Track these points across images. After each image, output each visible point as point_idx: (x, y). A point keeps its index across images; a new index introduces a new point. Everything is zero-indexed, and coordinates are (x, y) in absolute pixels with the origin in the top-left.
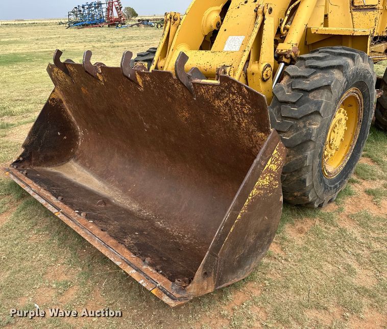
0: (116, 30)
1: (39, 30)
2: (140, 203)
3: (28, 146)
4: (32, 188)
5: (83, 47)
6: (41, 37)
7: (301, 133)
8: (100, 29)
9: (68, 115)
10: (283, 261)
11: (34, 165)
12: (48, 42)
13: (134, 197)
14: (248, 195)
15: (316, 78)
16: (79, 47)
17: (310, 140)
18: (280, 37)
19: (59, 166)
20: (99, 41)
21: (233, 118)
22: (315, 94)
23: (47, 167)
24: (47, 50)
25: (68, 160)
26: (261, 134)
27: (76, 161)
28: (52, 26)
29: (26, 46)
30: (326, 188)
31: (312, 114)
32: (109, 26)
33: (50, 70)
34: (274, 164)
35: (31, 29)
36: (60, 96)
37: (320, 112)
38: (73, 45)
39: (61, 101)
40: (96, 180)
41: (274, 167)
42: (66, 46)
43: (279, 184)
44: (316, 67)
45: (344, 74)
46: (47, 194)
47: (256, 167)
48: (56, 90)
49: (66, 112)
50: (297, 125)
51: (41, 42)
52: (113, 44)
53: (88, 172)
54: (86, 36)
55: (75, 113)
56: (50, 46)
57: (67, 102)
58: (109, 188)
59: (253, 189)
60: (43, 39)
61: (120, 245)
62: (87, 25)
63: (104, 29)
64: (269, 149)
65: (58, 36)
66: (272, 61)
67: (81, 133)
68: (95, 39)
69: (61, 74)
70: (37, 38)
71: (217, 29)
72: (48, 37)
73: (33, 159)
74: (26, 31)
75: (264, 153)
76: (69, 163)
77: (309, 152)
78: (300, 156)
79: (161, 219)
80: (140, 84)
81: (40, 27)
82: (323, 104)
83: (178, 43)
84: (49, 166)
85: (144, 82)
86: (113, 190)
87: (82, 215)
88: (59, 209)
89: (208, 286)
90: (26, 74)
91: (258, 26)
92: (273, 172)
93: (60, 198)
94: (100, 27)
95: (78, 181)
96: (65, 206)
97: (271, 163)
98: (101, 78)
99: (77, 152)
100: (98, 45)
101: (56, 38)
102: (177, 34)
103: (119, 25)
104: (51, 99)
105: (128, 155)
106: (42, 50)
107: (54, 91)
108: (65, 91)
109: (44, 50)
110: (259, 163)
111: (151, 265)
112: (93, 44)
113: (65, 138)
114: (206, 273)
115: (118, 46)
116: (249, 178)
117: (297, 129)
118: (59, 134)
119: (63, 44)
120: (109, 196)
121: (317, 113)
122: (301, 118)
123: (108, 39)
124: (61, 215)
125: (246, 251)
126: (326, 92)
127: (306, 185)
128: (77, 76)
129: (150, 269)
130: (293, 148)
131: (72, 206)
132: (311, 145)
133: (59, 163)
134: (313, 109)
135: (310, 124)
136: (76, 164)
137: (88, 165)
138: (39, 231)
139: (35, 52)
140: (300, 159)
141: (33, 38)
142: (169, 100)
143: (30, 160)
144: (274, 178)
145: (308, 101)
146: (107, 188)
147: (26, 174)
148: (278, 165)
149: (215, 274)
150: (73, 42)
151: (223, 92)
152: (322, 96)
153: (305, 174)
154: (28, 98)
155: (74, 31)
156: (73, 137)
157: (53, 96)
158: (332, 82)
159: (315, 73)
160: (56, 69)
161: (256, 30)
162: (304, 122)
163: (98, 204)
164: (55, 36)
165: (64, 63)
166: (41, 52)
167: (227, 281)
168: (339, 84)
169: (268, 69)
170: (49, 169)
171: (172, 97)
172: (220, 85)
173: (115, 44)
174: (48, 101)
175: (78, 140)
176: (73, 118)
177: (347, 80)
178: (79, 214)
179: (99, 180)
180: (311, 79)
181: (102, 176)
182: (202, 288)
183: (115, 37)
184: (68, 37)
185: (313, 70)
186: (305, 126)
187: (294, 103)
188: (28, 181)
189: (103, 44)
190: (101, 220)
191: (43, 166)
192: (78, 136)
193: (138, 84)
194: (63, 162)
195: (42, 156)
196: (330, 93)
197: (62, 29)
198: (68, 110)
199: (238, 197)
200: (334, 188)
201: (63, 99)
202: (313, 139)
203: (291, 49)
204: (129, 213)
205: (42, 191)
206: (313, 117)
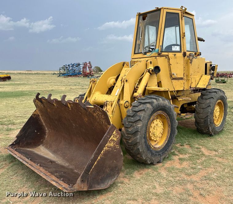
0: (88, 79)
1: (40, 77)
2: (70, 163)
3: (19, 137)
4: (17, 155)
5: (64, 88)
6: (40, 81)
7: (134, 128)
8: (78, 78)
9: (41, 122)
10: (127, 185)
11: (21, 147)
12: (44, 85)
13: (68, 161)
14: (102, 149)
15: (140, 107)
16: (62, 88)
17: (138, 131)
18: (135, 90)
19: (34, 148)
20: (75, 85)
21: (100, 120)
22: (140, 113)
23: (27, 148)
24: (42, 89)
25: (39, 145)
26: (109, 126)
27: (43, 146)
28: (49, 75)
29: (30, 87)
30: (152, 154)
31: (138, 120)
32: (84, 77)
33: (34, 101)
34: (115, 138)
35: (35, 77)
36: (39, 113)
37: (141, 119)
38: (59, 87)
39: (39, 115)
40: (51, 154)
41: (115, 139)
42: (54, 88)
43: (119, 146)
44: (141, 103)
45: (152, 105)
46: (24, 158)
47: (105, 138)
48: (37, 110)
49: (41, 121)
50: (133, 125)
51: (40, 85)
52: (83, 87)
53: (48, 150)
54: (69, 82)
55: (45, 121)
56: (45, 87)
57: (42, 116)
58: (57, 157)
59: (105, 147)
60: (41, 83)
61: (52, 175)
62: (71, 76)
63: (80, 78)
64: (110, 131)
65: (51, 81)
66: (129, 100)
67: (47, 131)
68: (74, 84)
69: (39, 103)
70: (37, 82)
71: (114, 85)
72: (45, 82)
73: (21, 143)
74: (31, 78)
75: (108, 133)
76: (39, 147)
77: (138, 136)
78: (135, 138)
79: (77, 169)
80: (70, 107)
81: (41, 75)
82: (142, 117)
83: (95, 91)
84: (29, 148)
85: (71, 106)
86: (58, 158)
87: (38, 165)
88: (28, 163)
89: (84, 187)
90: (26, 103)
91: (122, 86)
92: (115, 141)
93: (30, 159)
94: (78, 77)
95: (42, 154)
96: (31, 162)
97: (113, 137)
98: (55, 105)
99: (45, 141)
100: (74, 87)
101: (50, 82)
102: (95, 87)
103: (90, 77)
104: (34, 114)
105: (68, 141)
106: (39, 89)
107: (35, 111)
108: (41, 110)
109: (40, 89)
110: (106, 136)
111: (63, 181)
112: (71, 87)
113: (39, 133)
114: (83, 181)
115: (85, 89)
116: (102, 142)
117: (133, 127)
118: (36, 131)
119: (53, 86)
120: (56, 160)
121: (140, 120)
122: (134, 122)
123: (81, 84)
124: (29, 165)
125: (105, 176)
126: (143, 112)
127: (139, 151)
128: (46, 104)
129: (62, 182)
130: (133, 134)
131: (35, 162)
132: (139, 133)
133: (34, 146)
134: (138, 118)
135: (138, 125)
136: (43, 147)
137: (48, 147)
138: (18, 175)
139: (34, 90)
140: (135, 139)
141: (35, 82)
142: (80, 113)
143: (19, 144)
144: (116, 143)
145: (137, 115)
146: (55, 157)
147: (16, 150)
148: (117, 139)
149: (87, 182)
150: (59, 85)
151: (95, 110)
152: (142, 113)
153: (139, 146)
154: (25, 116)
155: (62, 79)
156: (43, 133)
157: (35, 113)
158: (145, 108)
159: (140, 105)
160: (37, 101)
161: (121, 88)
162: (136, 124)
163: (48, 162)
164: (49, 81)
165: (41, 98)
166: (38, 90)
167: (94, 187)
168: (149, 110)
169: (127, 103)
170: (28, 149)
171: (81, 112)
172: (94, 108)
173: (84, 87)
174: (32, 115)
175: (45, 135)
176: (44, 124)
177: (153, 108)
178: (37, 165)
179: (53, 154)
180: (138, 107)
181: (54, 152)
182: (81, 187)
183: (86, 83)
184: (57, 82)
185: (140, 104)
186: (136, 125)
187: (132, 116)
188: (16, 153)
189: (77, 87)
190: (47, 167)
191: (25, 148)
192: (46, 133)
193: (68, 107)
194: (36, 146)
195: (26, 142)
196: (145, 113)
197: (55, 77)
198: (42, 120)
199: (98, 149)
200: (158, 155)
201: (40, 115)
202: (139, 130)
203: (138, 95)
204: (62, 167)
205: (22, 157)
206: (139, 121)
